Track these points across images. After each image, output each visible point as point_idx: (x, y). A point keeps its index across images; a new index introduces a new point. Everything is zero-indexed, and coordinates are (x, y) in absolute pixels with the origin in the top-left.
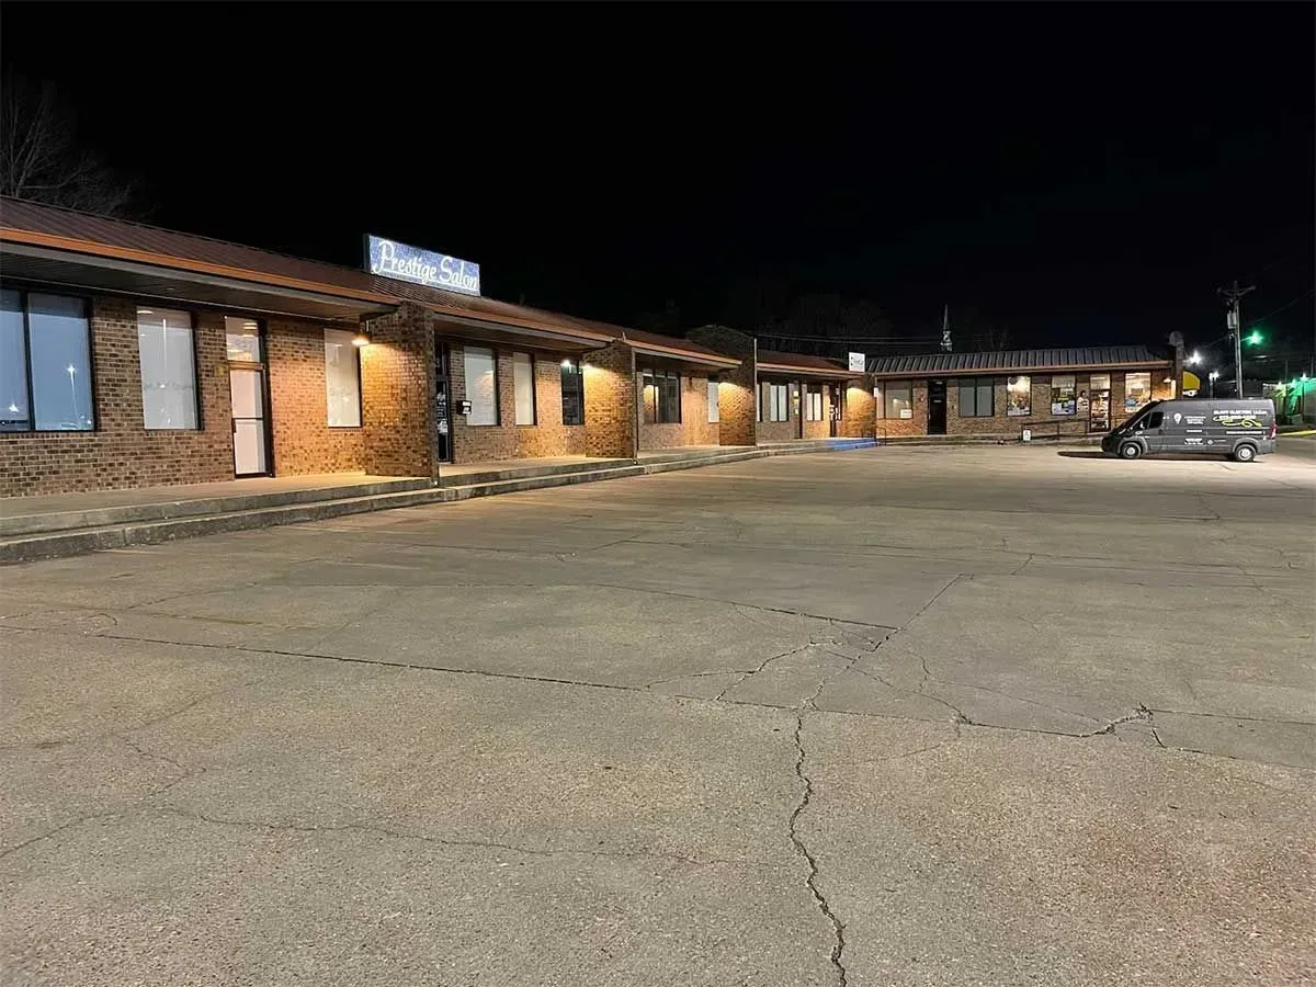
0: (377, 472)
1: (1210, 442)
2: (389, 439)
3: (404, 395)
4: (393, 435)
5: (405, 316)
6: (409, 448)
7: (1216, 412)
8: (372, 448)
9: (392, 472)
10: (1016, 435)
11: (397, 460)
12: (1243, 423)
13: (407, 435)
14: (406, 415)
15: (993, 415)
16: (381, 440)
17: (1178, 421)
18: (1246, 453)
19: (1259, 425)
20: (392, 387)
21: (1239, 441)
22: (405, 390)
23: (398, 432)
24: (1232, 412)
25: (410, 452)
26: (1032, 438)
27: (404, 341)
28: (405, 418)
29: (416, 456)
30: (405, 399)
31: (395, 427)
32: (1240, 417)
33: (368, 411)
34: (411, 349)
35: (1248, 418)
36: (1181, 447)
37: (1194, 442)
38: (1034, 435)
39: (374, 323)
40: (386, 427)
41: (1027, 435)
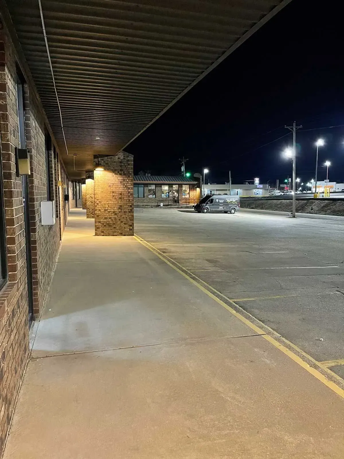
0: (102, 234)
1: (225, 208)
2: (110, 218)
3: (120, 196)
4: (113, 216)
5: (122, 158)
6: (122, 222)
7: (226, 199)
8: (100, 222)
9: (112, 233)
10: (156, 204)
11: (115, 228)
12: (232, 202)
13: (121, 216)
14: (121, 206)
15: (144, 197)
16: (106, 218)
17: (217, 201)
18: (233, 211)
19: (236, 203)
20: (113, 192)
21: (231, 208)
22: (121, 194)
23: (116, 214)
24: (230, 199)
25: (122, 224)
26: (163, 205)
27: (121, 170)
28: (120, 207)
29: (125, 226)
30: (120, 198)
31: (114, 212)
32: (232, 201)
33: (98, 204)
34: (125, 174)
35: (234, 201)
36: (218, 210)
37: (221, 208)
38: (165, 204)
39: (102, 160)
40: (109, 212)
41: (162, 204)
